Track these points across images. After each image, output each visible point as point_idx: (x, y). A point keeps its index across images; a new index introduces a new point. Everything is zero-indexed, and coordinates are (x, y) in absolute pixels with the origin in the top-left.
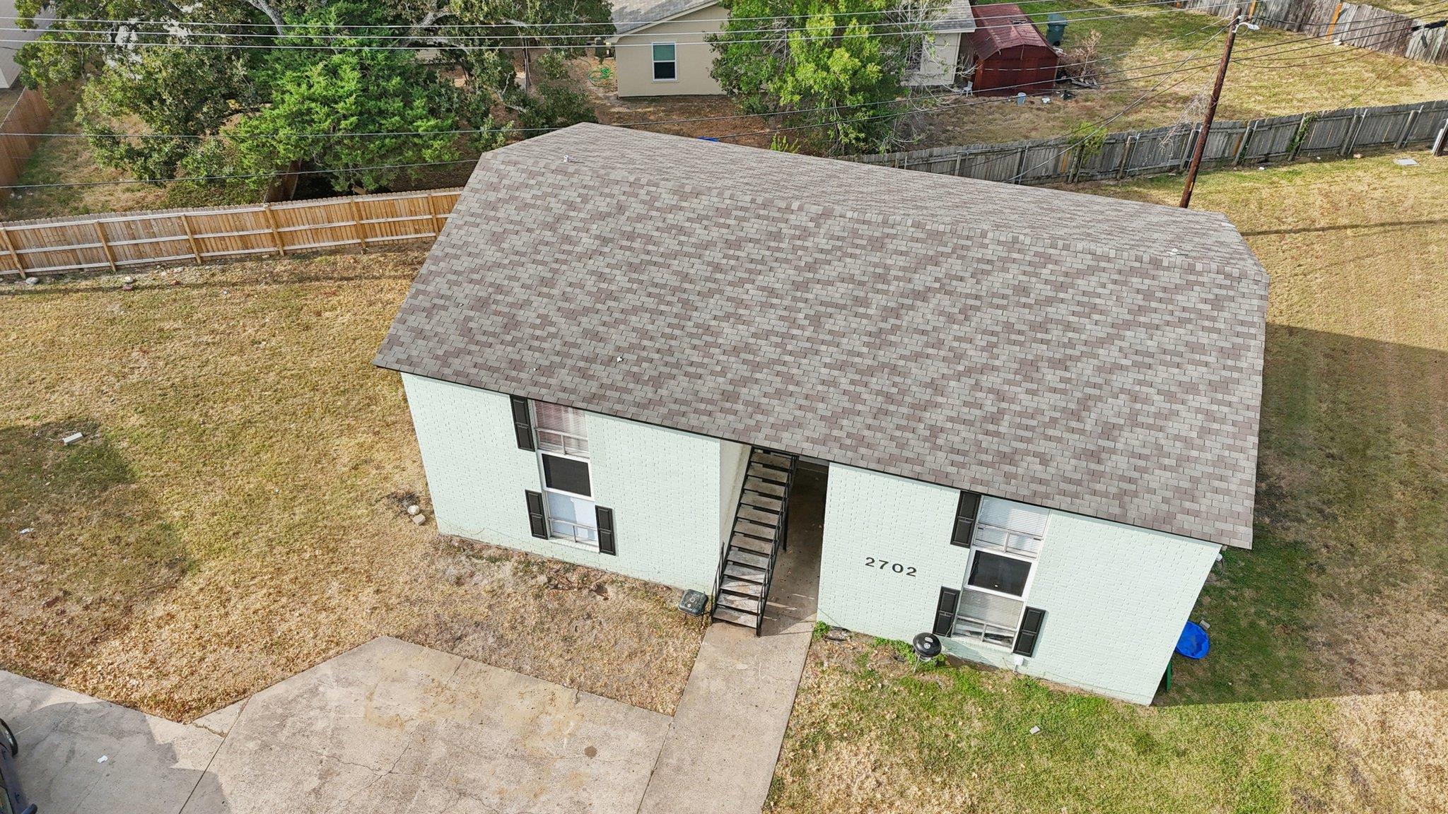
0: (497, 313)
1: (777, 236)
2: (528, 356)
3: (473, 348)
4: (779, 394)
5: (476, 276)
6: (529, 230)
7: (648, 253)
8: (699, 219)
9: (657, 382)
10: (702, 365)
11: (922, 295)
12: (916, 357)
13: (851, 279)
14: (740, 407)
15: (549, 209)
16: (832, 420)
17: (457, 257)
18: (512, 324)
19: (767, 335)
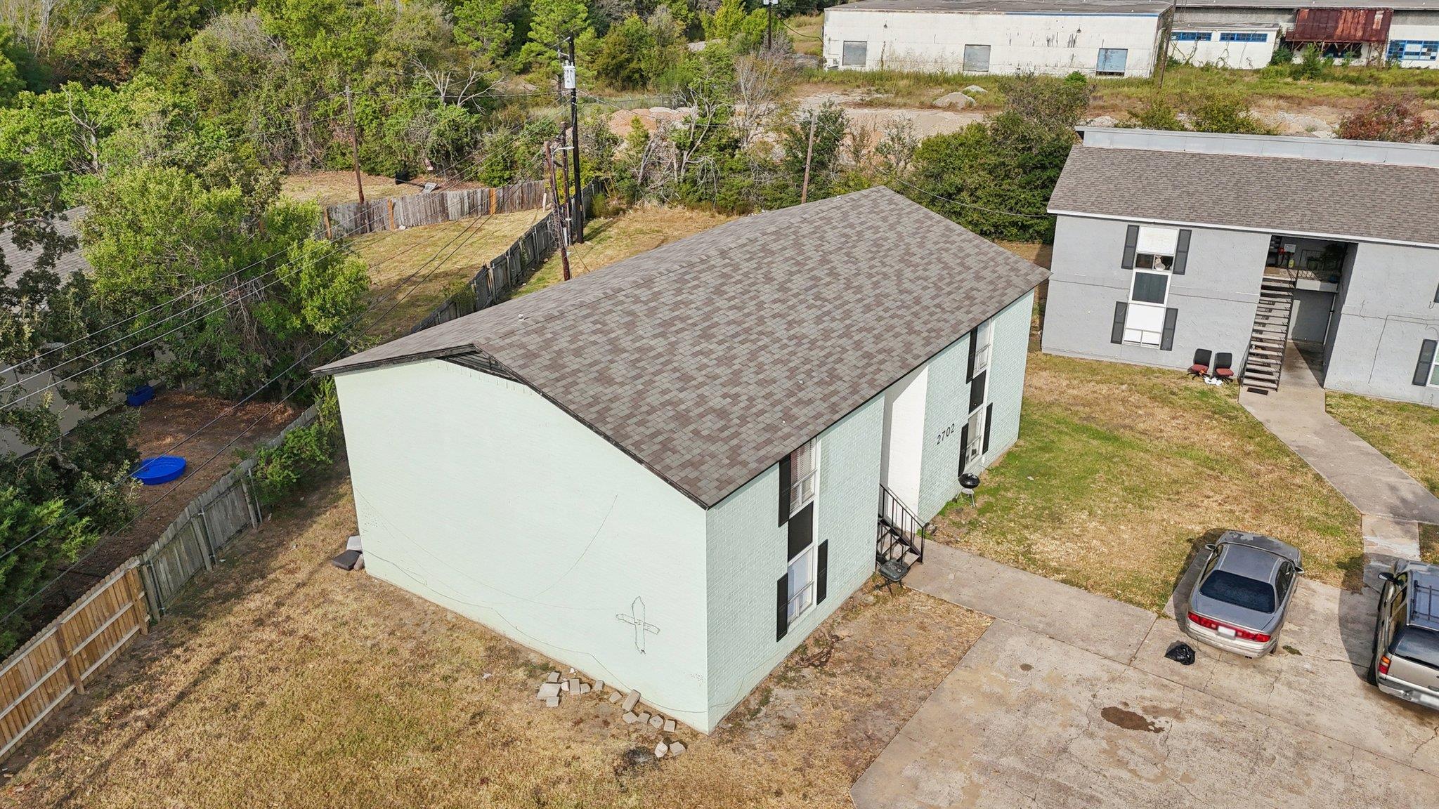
0: (701, 416)
1: (723, 275)
2: (767, 419)
3: (735, 442)
4: (878, 338)
5: (645, 409)
6: (612, 362)
7: (695, 325)
8: (679, 291)
9: (833, 376)
10: (830, 354)
11: (824, 261)
12: (876, 285)
13: (791, 274)
14: (880, 357)
15: (594, 343)
16: (911, 331)
17: (608, 409)
18: (722, 413)
19: (819, 320)
